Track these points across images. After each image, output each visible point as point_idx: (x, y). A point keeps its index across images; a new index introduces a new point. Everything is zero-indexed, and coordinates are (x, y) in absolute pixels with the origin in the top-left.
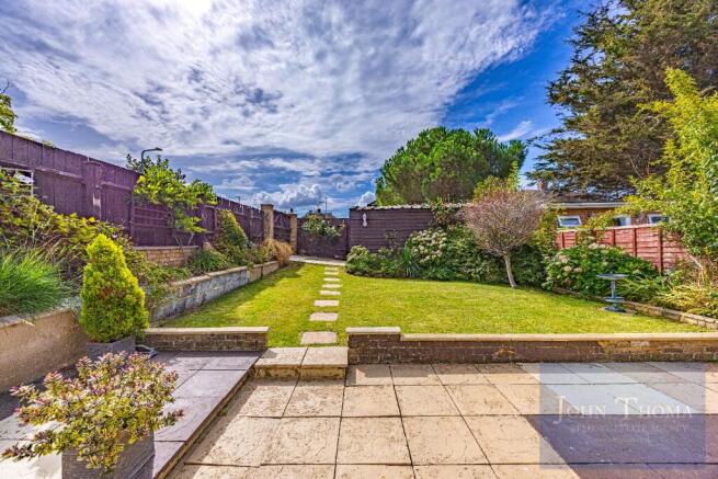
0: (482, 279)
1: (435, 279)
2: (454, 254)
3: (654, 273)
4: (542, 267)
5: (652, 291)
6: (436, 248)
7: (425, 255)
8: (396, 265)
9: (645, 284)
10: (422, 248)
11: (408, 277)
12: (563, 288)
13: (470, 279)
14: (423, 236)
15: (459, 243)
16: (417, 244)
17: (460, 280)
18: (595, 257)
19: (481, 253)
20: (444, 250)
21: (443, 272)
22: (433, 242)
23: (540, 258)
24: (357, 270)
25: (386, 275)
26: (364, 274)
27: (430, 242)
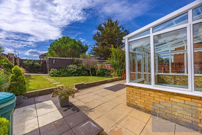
0: (86, 75)
1: (76, 76)
2: (79, 70)
3: (109, 72)
4: (95, 72)
5: (110, 74)
6: (75, 69)
7: (72, 71)
8: (65, 73)
9: (109, 73)
10: (71, 69)
11: (68, 76)
12: (99, 75)
13: (83, 75)
14: (71, 66)
15: (80, 68)
16: (70, 68)
17: (81, 76)
18: (103, 69)
19: (85, 70)
20: (77, 69)
21: (77, 74)
22: (74, 68)
23: (95, 70)
24: (54, 75)
25: (63, 76)
26: (56, 76)
27: (73, 67)
